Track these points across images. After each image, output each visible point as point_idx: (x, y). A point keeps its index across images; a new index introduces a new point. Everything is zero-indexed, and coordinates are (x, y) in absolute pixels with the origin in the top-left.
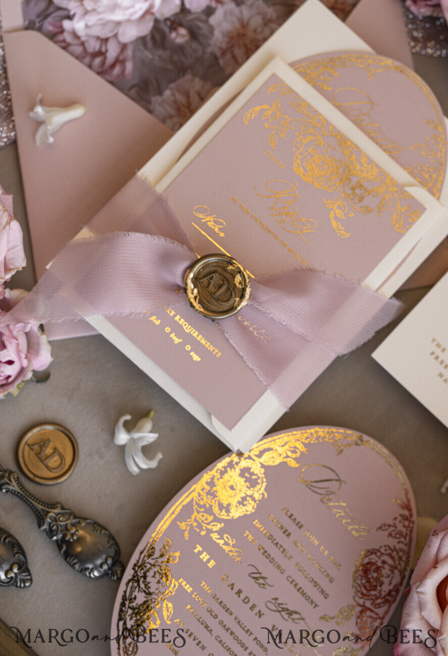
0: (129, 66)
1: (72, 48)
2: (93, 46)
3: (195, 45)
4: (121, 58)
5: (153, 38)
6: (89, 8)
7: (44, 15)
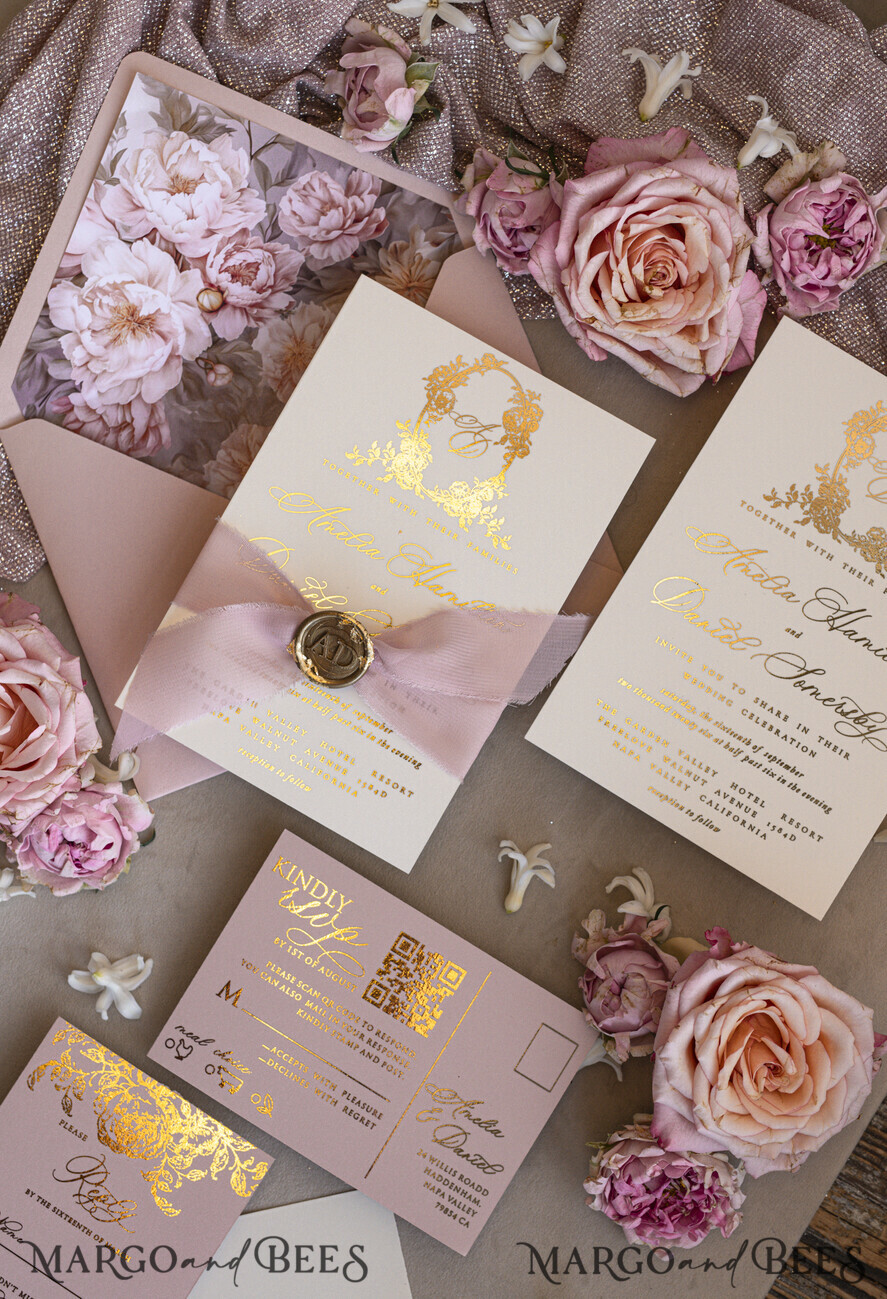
0: (165, 431)
1: (88, 428)
2: (114, 417)
3: (241, 384)
4: (153, 424)
5: (186, 387)
6: (98, 372)
7: (43, 395)
